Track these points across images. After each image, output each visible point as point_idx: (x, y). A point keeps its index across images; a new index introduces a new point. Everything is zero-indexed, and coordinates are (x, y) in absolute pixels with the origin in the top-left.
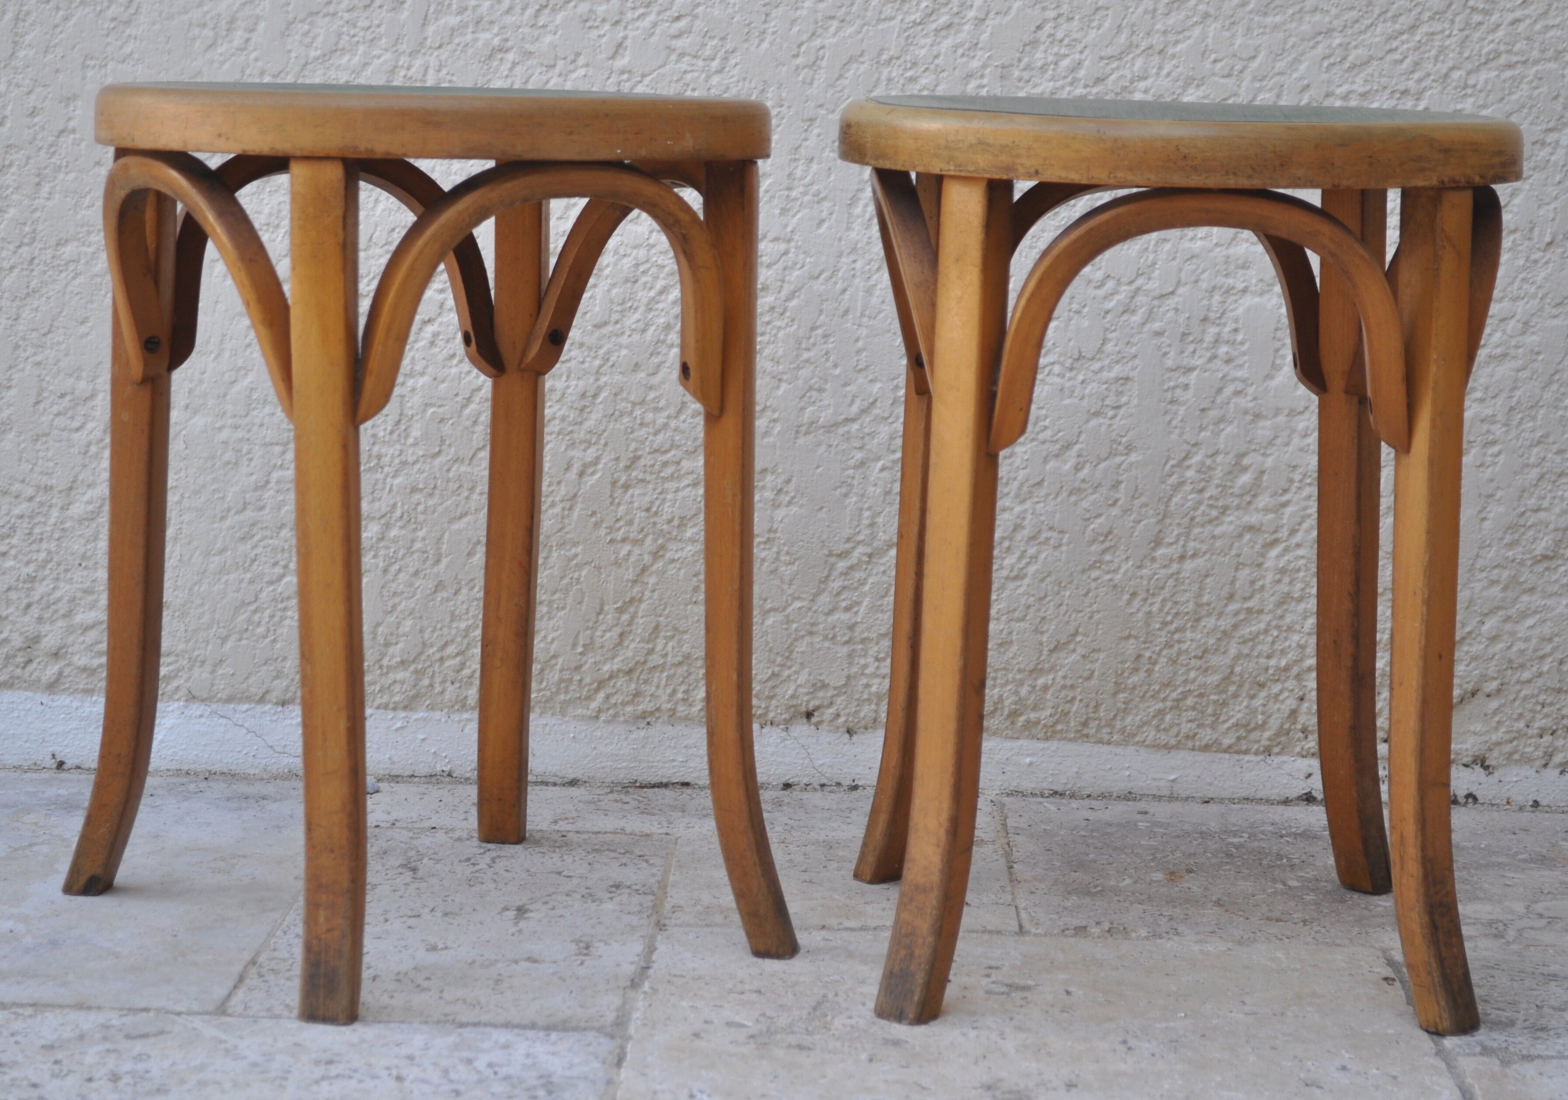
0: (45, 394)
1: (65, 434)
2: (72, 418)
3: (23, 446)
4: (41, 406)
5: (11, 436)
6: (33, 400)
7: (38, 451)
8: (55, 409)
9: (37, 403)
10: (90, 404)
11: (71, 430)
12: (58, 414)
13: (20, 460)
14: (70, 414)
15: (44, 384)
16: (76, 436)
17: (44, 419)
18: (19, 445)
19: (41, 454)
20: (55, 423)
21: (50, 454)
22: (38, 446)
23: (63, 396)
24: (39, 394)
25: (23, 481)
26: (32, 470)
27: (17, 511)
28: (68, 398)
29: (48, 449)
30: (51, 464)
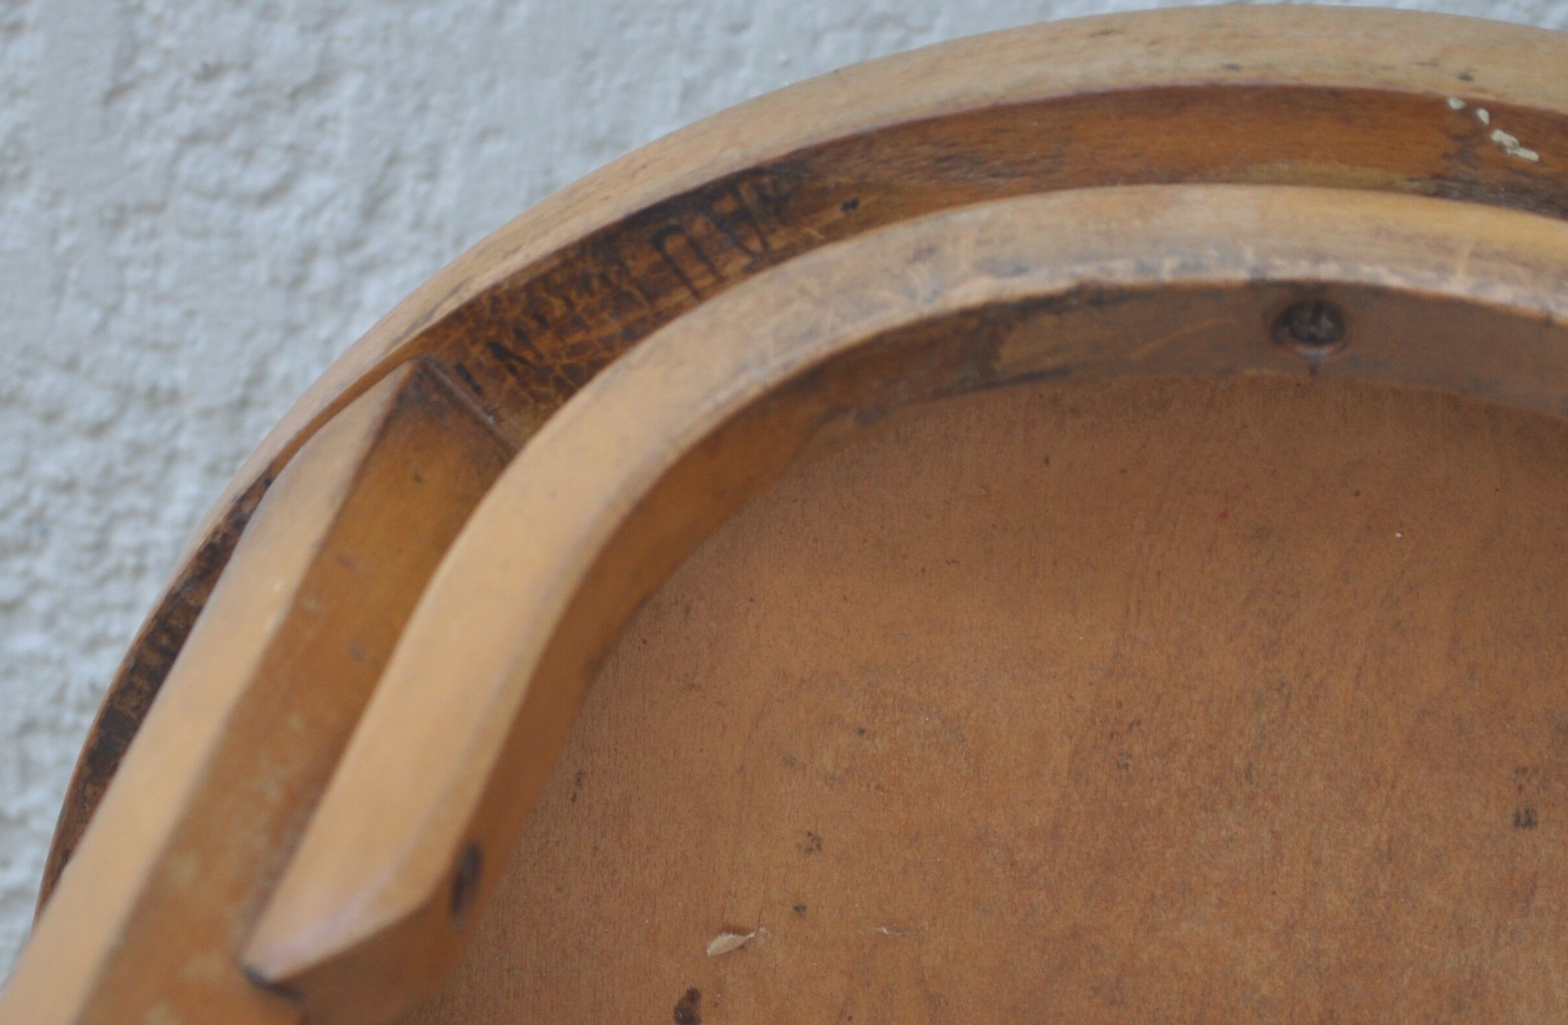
0: (146, 62)
1: (220, 211)
2: (248, 155)
3: (67, 240)
4: (133, 105)
5: (23, 201)
6: (100, 81)
7: (123, 264)
8: (184, 118)
9: (116, 93)
10: (311, 109)
11: (240, 199)
12: (195, 138)
13: (58, 288)
14: (236, 139)
15: (142, 26)
16: (260, 220)
17: (143, 150)
18: (54, 236)
19: (134, 275)
20: (185, 168)
21: (166, 278)
22: (123, 246)
23: (210, 73)
24: (124, 62)
25: (71, 365)
26: (101, 329)
27: (50, 467)
28: (230, 82)
29: (158, 260)
30: (170, 314)
